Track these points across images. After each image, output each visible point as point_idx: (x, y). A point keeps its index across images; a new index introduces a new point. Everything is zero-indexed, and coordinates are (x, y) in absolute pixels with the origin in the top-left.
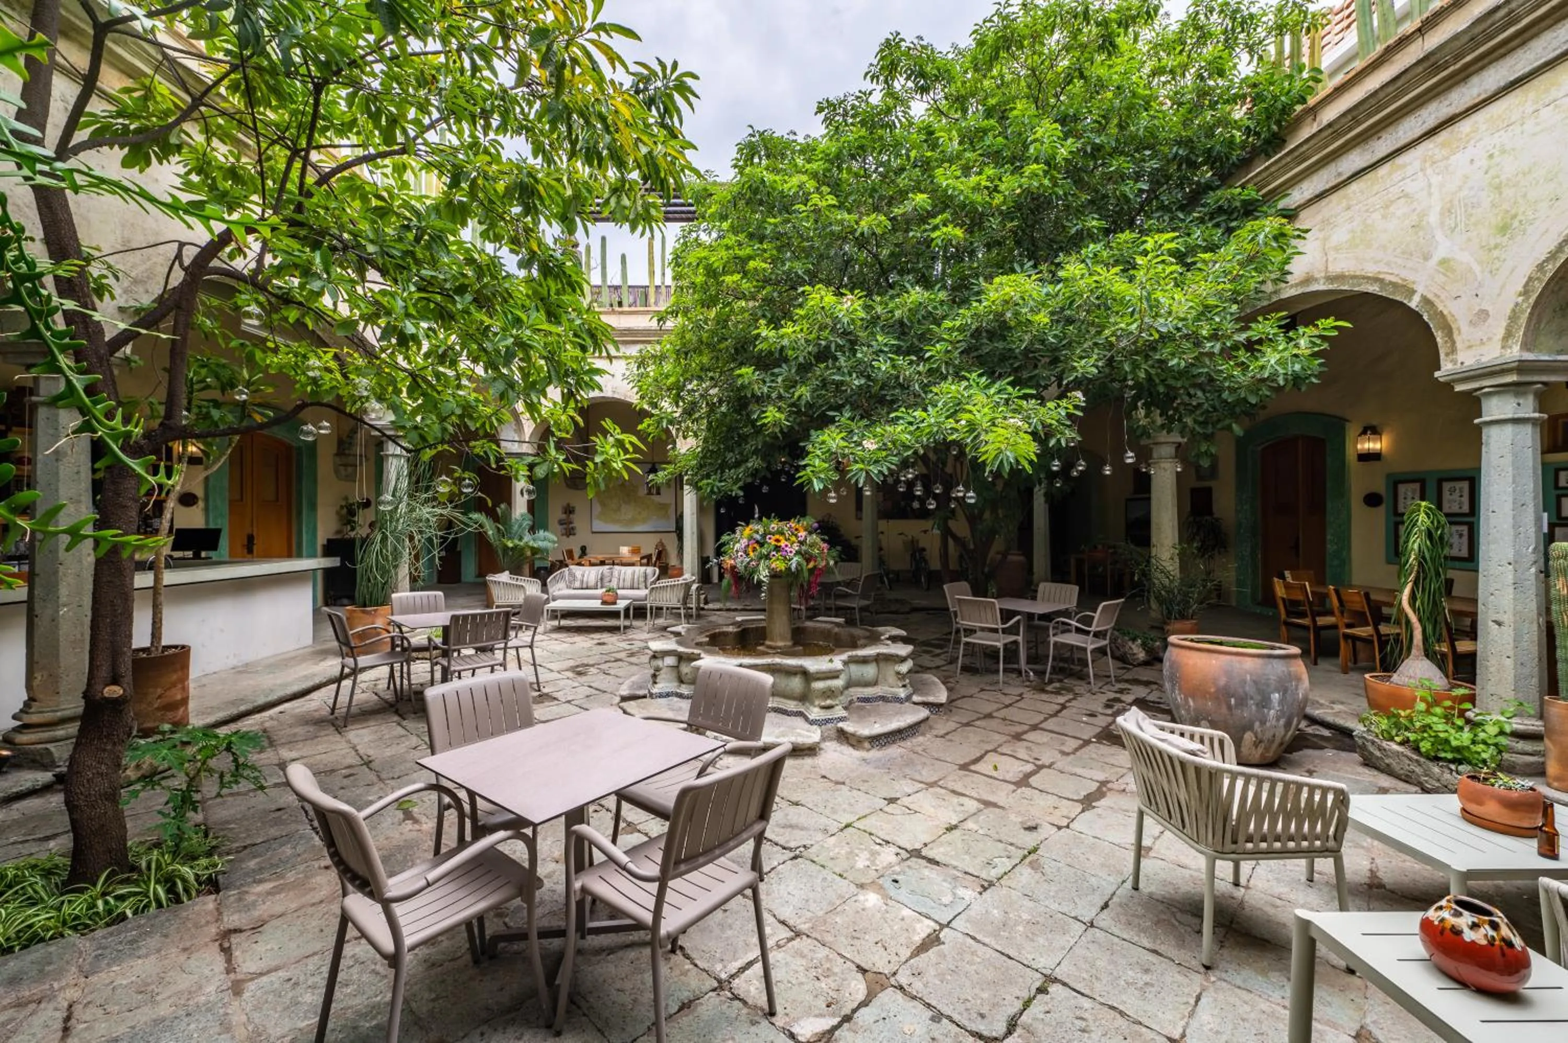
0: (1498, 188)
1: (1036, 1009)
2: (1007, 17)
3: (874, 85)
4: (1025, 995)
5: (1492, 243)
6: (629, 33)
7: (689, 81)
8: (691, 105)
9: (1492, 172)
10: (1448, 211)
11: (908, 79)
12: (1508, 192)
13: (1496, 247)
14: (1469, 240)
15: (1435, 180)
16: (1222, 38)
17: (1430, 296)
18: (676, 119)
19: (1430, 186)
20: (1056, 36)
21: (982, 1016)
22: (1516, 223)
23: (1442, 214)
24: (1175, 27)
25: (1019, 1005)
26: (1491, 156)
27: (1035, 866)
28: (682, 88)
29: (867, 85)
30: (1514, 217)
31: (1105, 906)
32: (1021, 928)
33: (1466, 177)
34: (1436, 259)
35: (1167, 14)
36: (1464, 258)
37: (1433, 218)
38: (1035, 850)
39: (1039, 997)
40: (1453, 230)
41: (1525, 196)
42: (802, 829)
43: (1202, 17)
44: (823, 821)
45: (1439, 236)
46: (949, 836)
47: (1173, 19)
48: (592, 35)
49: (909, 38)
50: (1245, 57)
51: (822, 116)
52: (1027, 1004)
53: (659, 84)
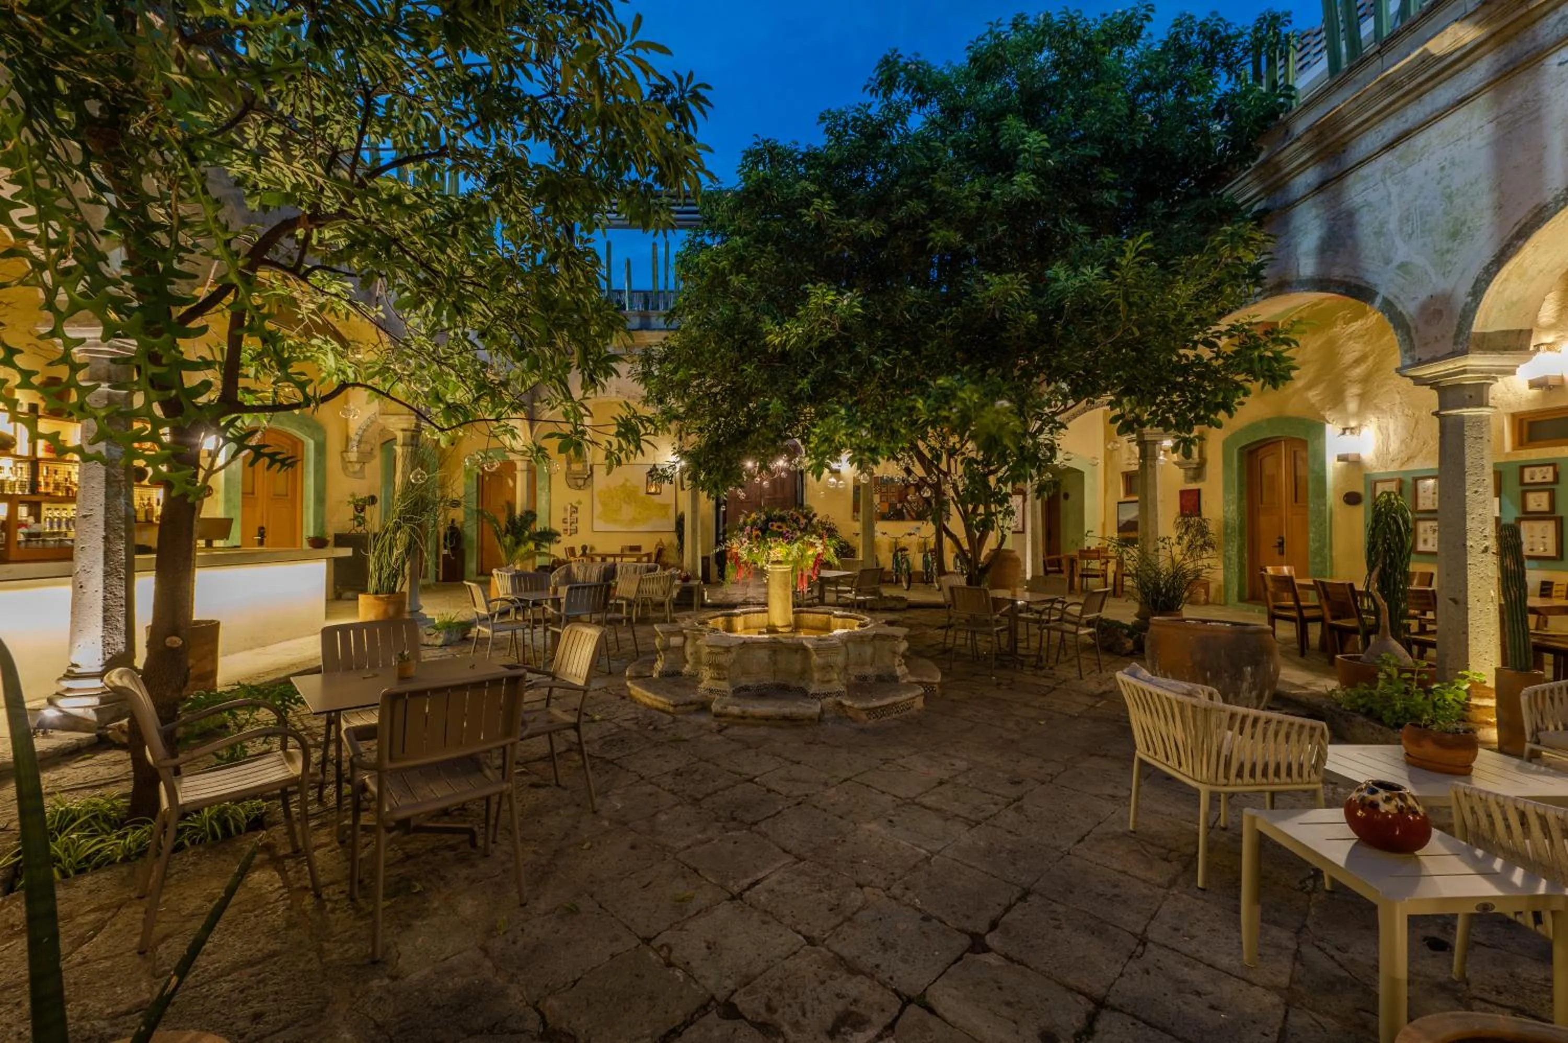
0: (1450, 197)
1: (1015, 914)
2: (998, 36)
3: (873, 98)
4: (1006, 902)
5: (1445, 247)
6: (663, 50)
7: (702, 91)
8: (704, 113)
9: (1444, 183)
10: (1405, 219)
11: (906, 92)
12: (1458, 201)
13: (1448, 251)
14: (1425, 245)
15: (1395, 190)
16: (1201, 57)
17: (1391, 297)
18: (690, 126)
19: (1389, 195)
20: (1046, 54)
21: (968, 917)
22: (1465, 230)
23: (1400, 221)
24: (1157, 48)
25: (1000, 910)
26: (1443, 168)
27: (1019, 809)
28: (696, 97)
29: (867, 98)
30: (1463, 223)
31: (1082, 839)
32: (1004, 855)
33: (1421, 187)
34: (1395, 263)
35: (1150, 35)
36: (1419, 261)
37: (1393, 225)
38: (1019, 799)
39: (1019, 904)
40: (1410, 236)
41: (1472, 204)
42: (805, 782)
43: (1182, 37)
44: (824, 776)
45: (1398, 241)
46: (940, 789)
47: (1155, 39)
48: (630, 52)
49: (906, 54)
50: (1224, 76)
51: (824, 125)
52: (1008, 909)
53: (676, 95)
